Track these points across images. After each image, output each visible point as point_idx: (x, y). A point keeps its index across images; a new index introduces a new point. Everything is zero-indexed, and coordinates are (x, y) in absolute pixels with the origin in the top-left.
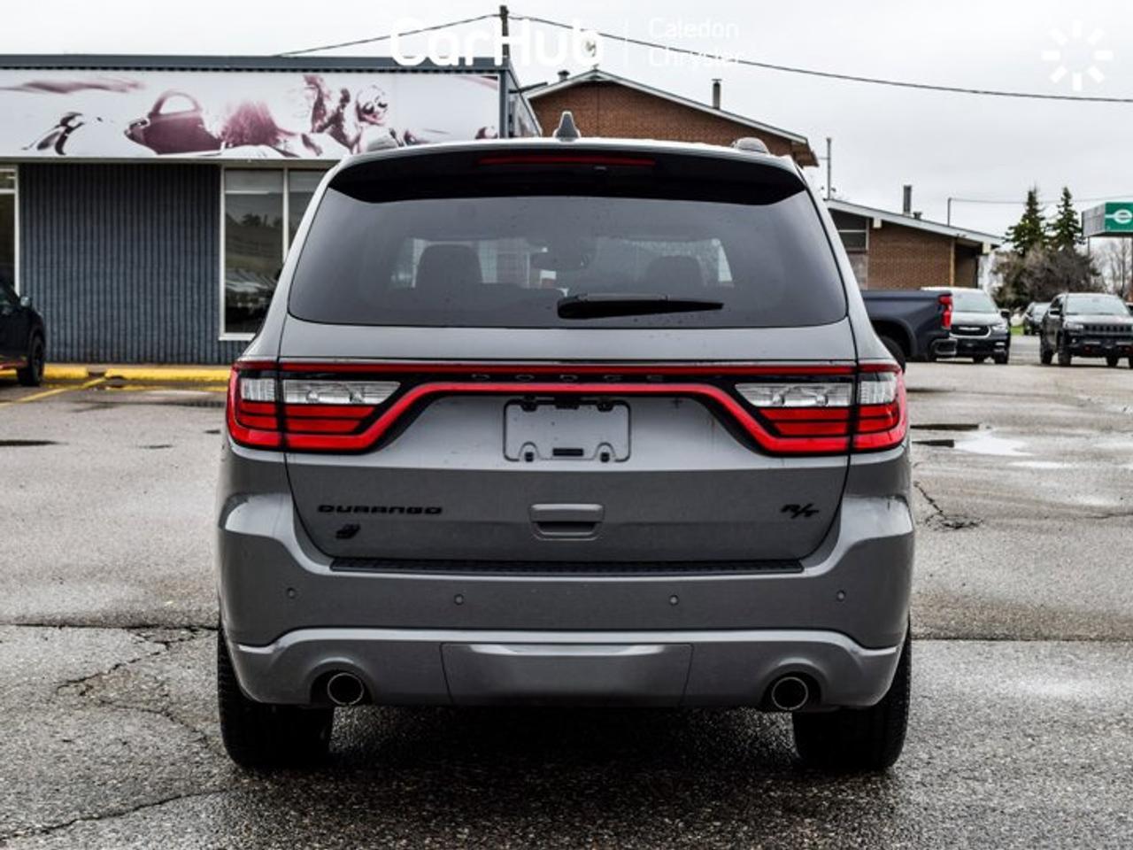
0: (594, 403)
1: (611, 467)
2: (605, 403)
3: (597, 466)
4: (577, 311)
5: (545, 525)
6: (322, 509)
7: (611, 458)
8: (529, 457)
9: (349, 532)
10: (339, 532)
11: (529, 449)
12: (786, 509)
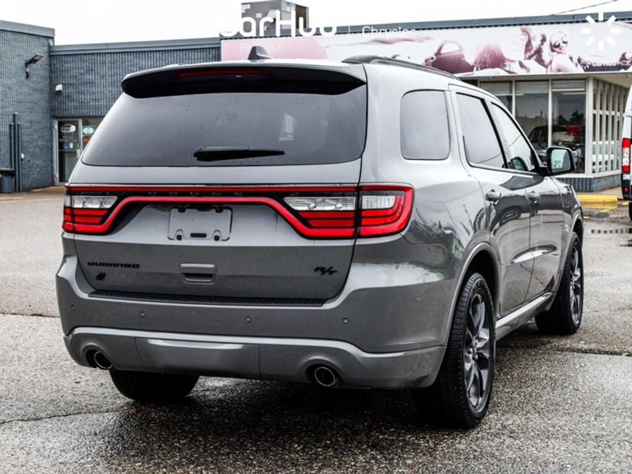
0: (214, 208)
1: (219, 244)
2: (220, 208)
3: (212, 243)
4: (206, 157)
5: (188, 275)
6: (89, 264)
7: (220, 239)
8: (179, 238)
9: (101, 277)
10: (97, 277)
11: (180, 233)
12: (317, 269)
